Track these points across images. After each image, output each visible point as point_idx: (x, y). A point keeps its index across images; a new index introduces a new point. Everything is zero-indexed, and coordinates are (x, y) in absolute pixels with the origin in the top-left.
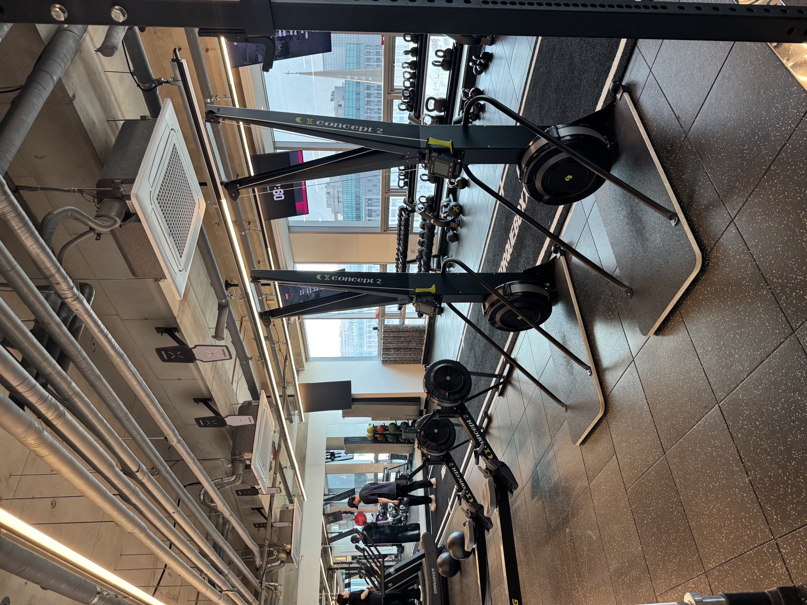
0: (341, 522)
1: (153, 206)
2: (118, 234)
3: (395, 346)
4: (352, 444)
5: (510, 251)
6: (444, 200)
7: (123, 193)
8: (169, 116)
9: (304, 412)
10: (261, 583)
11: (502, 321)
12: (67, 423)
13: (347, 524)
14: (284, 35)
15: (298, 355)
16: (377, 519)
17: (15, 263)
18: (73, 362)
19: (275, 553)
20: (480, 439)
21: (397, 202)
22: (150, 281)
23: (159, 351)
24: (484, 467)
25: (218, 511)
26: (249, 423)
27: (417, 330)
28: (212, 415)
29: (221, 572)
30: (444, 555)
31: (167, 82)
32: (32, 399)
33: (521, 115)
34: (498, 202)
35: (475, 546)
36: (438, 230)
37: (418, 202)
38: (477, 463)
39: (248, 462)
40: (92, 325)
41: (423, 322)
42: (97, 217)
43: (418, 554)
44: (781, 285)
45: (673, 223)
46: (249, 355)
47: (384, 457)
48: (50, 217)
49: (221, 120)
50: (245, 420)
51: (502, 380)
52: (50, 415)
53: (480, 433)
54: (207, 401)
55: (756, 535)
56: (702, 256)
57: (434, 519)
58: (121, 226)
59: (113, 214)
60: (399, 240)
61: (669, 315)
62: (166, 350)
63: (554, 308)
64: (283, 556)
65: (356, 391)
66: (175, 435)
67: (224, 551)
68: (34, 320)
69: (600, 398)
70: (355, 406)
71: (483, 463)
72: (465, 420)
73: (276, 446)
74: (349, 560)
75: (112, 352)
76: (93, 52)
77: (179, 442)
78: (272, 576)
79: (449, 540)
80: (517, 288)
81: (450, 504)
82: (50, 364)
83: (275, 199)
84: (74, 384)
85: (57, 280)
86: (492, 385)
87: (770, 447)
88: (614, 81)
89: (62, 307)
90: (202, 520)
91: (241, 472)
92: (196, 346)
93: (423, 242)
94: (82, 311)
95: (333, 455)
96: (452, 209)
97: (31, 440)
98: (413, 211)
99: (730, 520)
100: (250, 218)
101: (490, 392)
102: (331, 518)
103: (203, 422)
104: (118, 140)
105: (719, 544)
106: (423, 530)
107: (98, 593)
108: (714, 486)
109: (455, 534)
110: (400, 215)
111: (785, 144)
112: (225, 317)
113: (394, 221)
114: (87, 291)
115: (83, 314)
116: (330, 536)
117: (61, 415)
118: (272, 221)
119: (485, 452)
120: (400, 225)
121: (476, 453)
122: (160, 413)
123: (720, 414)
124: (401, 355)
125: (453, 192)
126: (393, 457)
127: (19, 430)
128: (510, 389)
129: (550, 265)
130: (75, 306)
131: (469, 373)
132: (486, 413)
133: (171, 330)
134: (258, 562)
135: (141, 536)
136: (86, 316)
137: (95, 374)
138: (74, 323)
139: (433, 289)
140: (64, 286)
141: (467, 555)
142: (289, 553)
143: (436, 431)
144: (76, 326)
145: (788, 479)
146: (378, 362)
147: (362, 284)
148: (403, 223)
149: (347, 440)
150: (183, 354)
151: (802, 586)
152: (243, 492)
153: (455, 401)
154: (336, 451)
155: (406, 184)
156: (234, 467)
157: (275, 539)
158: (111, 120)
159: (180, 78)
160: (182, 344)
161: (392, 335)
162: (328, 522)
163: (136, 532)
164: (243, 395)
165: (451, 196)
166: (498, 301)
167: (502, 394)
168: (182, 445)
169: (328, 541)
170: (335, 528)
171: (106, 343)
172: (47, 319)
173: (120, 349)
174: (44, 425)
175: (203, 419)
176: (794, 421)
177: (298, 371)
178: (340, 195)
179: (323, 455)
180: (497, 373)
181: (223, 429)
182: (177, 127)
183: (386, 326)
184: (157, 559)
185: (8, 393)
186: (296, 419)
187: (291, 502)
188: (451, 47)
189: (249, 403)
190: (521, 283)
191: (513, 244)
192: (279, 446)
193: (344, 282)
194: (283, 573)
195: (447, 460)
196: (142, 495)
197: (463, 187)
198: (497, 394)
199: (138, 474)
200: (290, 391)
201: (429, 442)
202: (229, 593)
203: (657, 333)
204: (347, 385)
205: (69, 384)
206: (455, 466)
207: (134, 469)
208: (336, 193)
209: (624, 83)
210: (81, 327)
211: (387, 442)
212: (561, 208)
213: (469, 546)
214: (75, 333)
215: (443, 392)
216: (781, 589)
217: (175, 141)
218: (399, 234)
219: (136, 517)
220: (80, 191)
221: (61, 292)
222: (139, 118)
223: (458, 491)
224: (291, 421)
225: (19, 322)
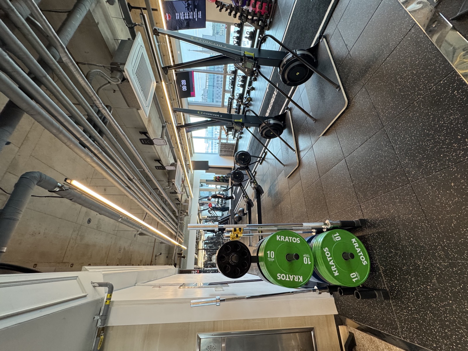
0: (204, 206)
1: (134, 76)
2: (120, 86)
3: (224, 150)
4: (208, 182)
5: (269, 112)
6: (245, 96)
7: (122, 69)
8: (139, 39)
9: (193, 170)
10: (178, 221)
11: (265, 134)
12: (103, 156)
13: (206, 207)
14: (188, 18)
15: (191, 151)
16: (216, 206)
17: (74, 87)
18: (105, 134)
19: (183, 213)
20: (252, 178)
21: (228, 95)
22: (135, 110)
23: (141, 140)
24: (253, 186)
25: (163, 197)
26: (174, 169)
27: (232, 145)
28: (161, 165)
29: (165, 216)
30: (237, 215)
31: (139, 25)
32: (88, 144)
33: (282, 42)
34: (269, 83)
35: (247, 212)
36: (242, 107)
37: (236, 95)
38: (251, 185)
39: (173, 182)
40: (111, 121)
41: (234, 142)
42: (111, 77)
43: (228, 215)
44: (382, 109)
45: (337, 90)
46: (173, 146)
47: (219, 187)
48: (90, 72)
49: (160, 34)
50: (172, 168)
51: (261, 159)
52: (96, 152)
53: (253, 176)
54: (159, 161)
55: (352, 203)
56: (348, 102)
57: (234, 204)
58: (121, 83)
59: (118, 77)
60: (228, 110)
61: (329, 128)
62: (143, 139)
63: (284, 131)
64: (186, 214)
65: (210, 164)
66: (147, 169)
67: (166, 210)
68: (87, 115)
69: (298, 161)
70: (210, 169)
71: (253, 185)
72: (248, 171)
73: (183, 179)
74: (206, 217)
75: (121, 133)
76: (105, 3)
77: (149, 171)
78: (182, 219)
79: (239, 211)
80: (272, 122)
81: (240, 200)
82: (95, 133)
83: (183, 90)
84: (105, 142)
85: (94, 99)
86: (258, 160)
87: (364, 172)
88: (320, 33)
89: (99, 112)
90: (159, 200)
91: (171, 185)
92: (154, 139)
93: (236, 111)
94: (106, 114)
95: (202, 185)
96: (248, 99)
97: (88, 160)
98: (234, 99)
99: (342, 198)
100: (174, 98)
101: (257, 163)
102: (201, 205)
103: (157, 168)
104: (118, 48)
105: (337, 207)
106: (230, 208)
107: (121, 218)
108: (338, 187)
109: (241, 209)
110: (229, 100)
111: (397, 46)
112: (165, 131)
113: (226, 103)
114: (109, 108)
115: (107, 116)
116: (201, 210)
117: (100, 153)
118: (182, 99)
119: (253, 181)
120: (228, 104)
121: (251, 182)
122: (141, 160)
123: (345, 162)
124: (226, 153)
125: (249, 92)
126: (221, 187)
127: (83, 155)
128: (264, 162)
129: (284, 115)
130: (103, 111)
131: (251, 156)
132: (254, 171)
133: (145, 133)
134: (177, 215)
135: (136, 201)
136: (108, 117)
137: (114, 141)
138: (104, 120)
139: (241, 120)
140: (98, 102)
141: (244, 214)
142: (187, 213)
143: (237, 176)
144: (105, 121)
145: (370, 182)
146: (218, 155)
147: (215, 116)
148: (230, 103)
149: (207, 180)
150: (149, 142)
151: (368, 219)
152: (172, 193)
153: (245, 165)
154: (203, 184)
155: (231, 88)
156: (169, 184)
157: (183, 209)
158: (116, 40)
159: (144, 24)
160: (149, 138)
161: (223, 146)
162: (200, 206)
163: (134, 199)
164: (172, 161)
165: (248, 94)
166: (265, 126)
167: (261, 164)
168: (150, 173)
169: (200, 212)
170: (202, 208)
171: (118, 129)
172: (92, 114)
173: (124, 133)
174: (94, 155)
175: (158, 167)
176: (377, 161)
177: (191, 157)
178: (207, 99)
179: (199, 185)
180: (260, 156)
181: (165, 170)
182: (143, 45)
183: (221, 143)
184: (144, 211)
185: (79, 142)
186: (190, 172)
187: (188, 198)
188: (253, 31)
189: (174, 163)
190: (273, 120)
191: (270, 109)
192: (184, 179)
193: (208, 115)
194: (186, 219)
195: (240, 185)
196: (135, 187)
197: (252, 90)
198: (259, 164)
199: (133, 180)
200: (187, 163)
201: (235, 179)
202: (168, 223)
203: (323, 135)
204: (207, 162)
205: (103, 142)
206: (243, 187)
207: (132, 178)
208: (205, 98)
209: (324, 35)
210: (107, 122)
211: (220, 181)
212: (293, 87)
213: (246, 211)
214: (105, 123)
215: (241, 161)
216: (360, 220)
217: (142, 51)
218: (228, 108)
219: (133, 194)
220: (104, 66)
221: (97, 105)
222: (127, 39)
223: (243, 195)
224: (188, 173)
225: (81, 115)
